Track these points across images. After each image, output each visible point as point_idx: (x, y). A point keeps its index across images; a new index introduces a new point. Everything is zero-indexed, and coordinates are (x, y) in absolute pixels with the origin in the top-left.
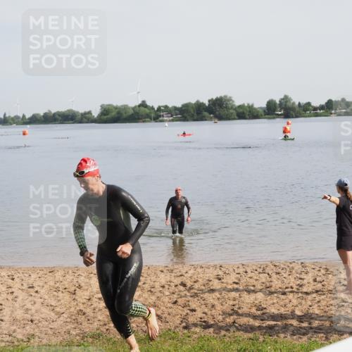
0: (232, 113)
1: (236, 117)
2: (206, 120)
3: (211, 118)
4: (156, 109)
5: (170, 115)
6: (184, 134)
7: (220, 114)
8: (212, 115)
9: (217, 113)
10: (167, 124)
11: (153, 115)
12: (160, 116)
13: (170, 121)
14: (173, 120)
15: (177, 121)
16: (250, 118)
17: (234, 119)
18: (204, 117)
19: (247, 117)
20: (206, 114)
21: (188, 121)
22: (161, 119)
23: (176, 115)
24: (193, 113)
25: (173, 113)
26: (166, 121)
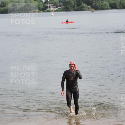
0: (105, 4)
1: (109, 7)
2: (85, 10)
3: (89, 8)
4: (44, 2)
5: (55, 6)
6: (67, 21)
7: (96, 5)
8: (89, 6)
9: (94, 4)
10: (53, 14)
11: (41, 7)
12: (47, 7)
13: (55, 11)
14: (57, 11)
15: (61, 11)
16: (120, 8)
17: (107, 9)
18: (83, 7)
19: (118, 7)
20: (84, 5)
21: (70, 11)
22: (48, 9)
23: (60, 6)
24: (74, 4)
25: (58, 5)
26: (52, 11)
